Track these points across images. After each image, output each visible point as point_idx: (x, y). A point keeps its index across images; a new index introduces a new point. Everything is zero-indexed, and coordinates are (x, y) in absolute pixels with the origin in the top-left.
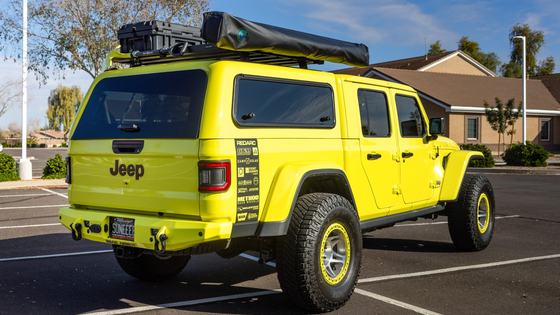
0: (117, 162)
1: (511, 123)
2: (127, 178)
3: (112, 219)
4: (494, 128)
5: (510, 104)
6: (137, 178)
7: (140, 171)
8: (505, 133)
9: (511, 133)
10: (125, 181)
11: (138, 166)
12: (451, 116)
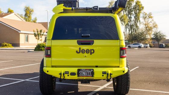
0: (80, 48)
1: (41, 37)
2: (86, 54)
3: (79, 70)
4: (36, 39)
5: (41, 31)
6: (91, 54)
7: (92, 51)
8: (39, 40)
9: (41, 40)
10: (85, 55)
11: (91, 50)
12: (20, 34)
